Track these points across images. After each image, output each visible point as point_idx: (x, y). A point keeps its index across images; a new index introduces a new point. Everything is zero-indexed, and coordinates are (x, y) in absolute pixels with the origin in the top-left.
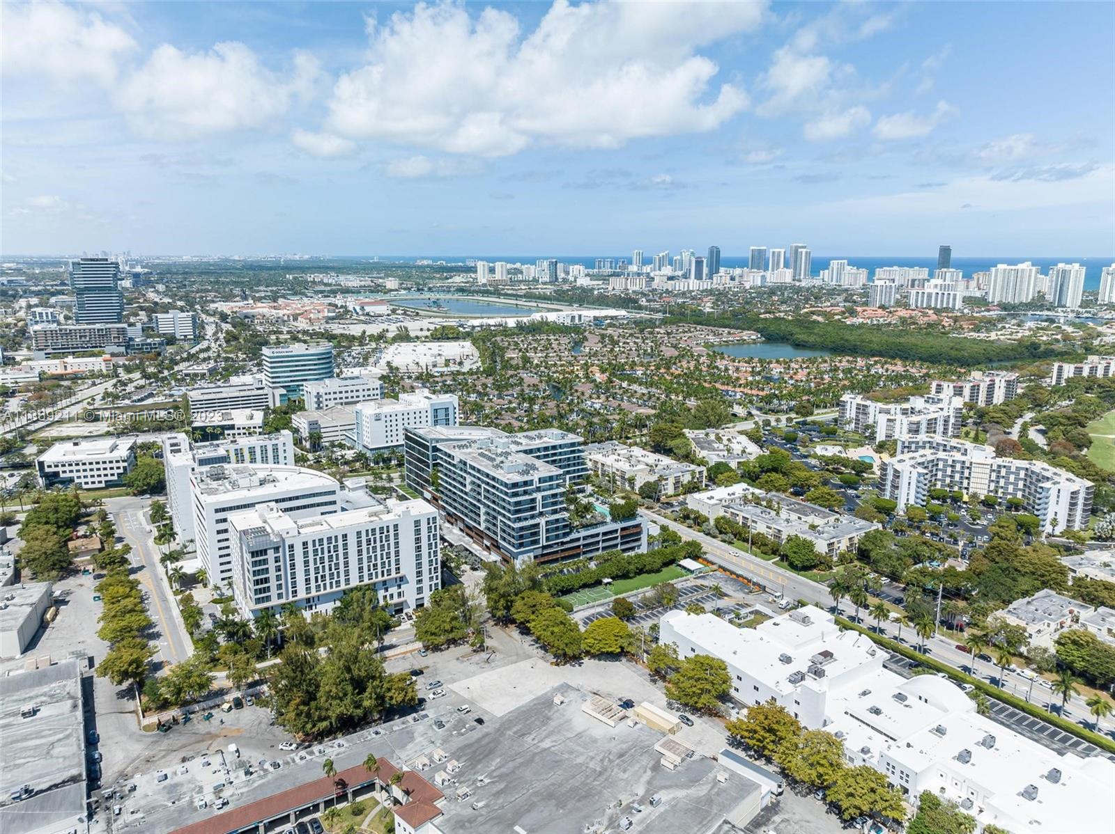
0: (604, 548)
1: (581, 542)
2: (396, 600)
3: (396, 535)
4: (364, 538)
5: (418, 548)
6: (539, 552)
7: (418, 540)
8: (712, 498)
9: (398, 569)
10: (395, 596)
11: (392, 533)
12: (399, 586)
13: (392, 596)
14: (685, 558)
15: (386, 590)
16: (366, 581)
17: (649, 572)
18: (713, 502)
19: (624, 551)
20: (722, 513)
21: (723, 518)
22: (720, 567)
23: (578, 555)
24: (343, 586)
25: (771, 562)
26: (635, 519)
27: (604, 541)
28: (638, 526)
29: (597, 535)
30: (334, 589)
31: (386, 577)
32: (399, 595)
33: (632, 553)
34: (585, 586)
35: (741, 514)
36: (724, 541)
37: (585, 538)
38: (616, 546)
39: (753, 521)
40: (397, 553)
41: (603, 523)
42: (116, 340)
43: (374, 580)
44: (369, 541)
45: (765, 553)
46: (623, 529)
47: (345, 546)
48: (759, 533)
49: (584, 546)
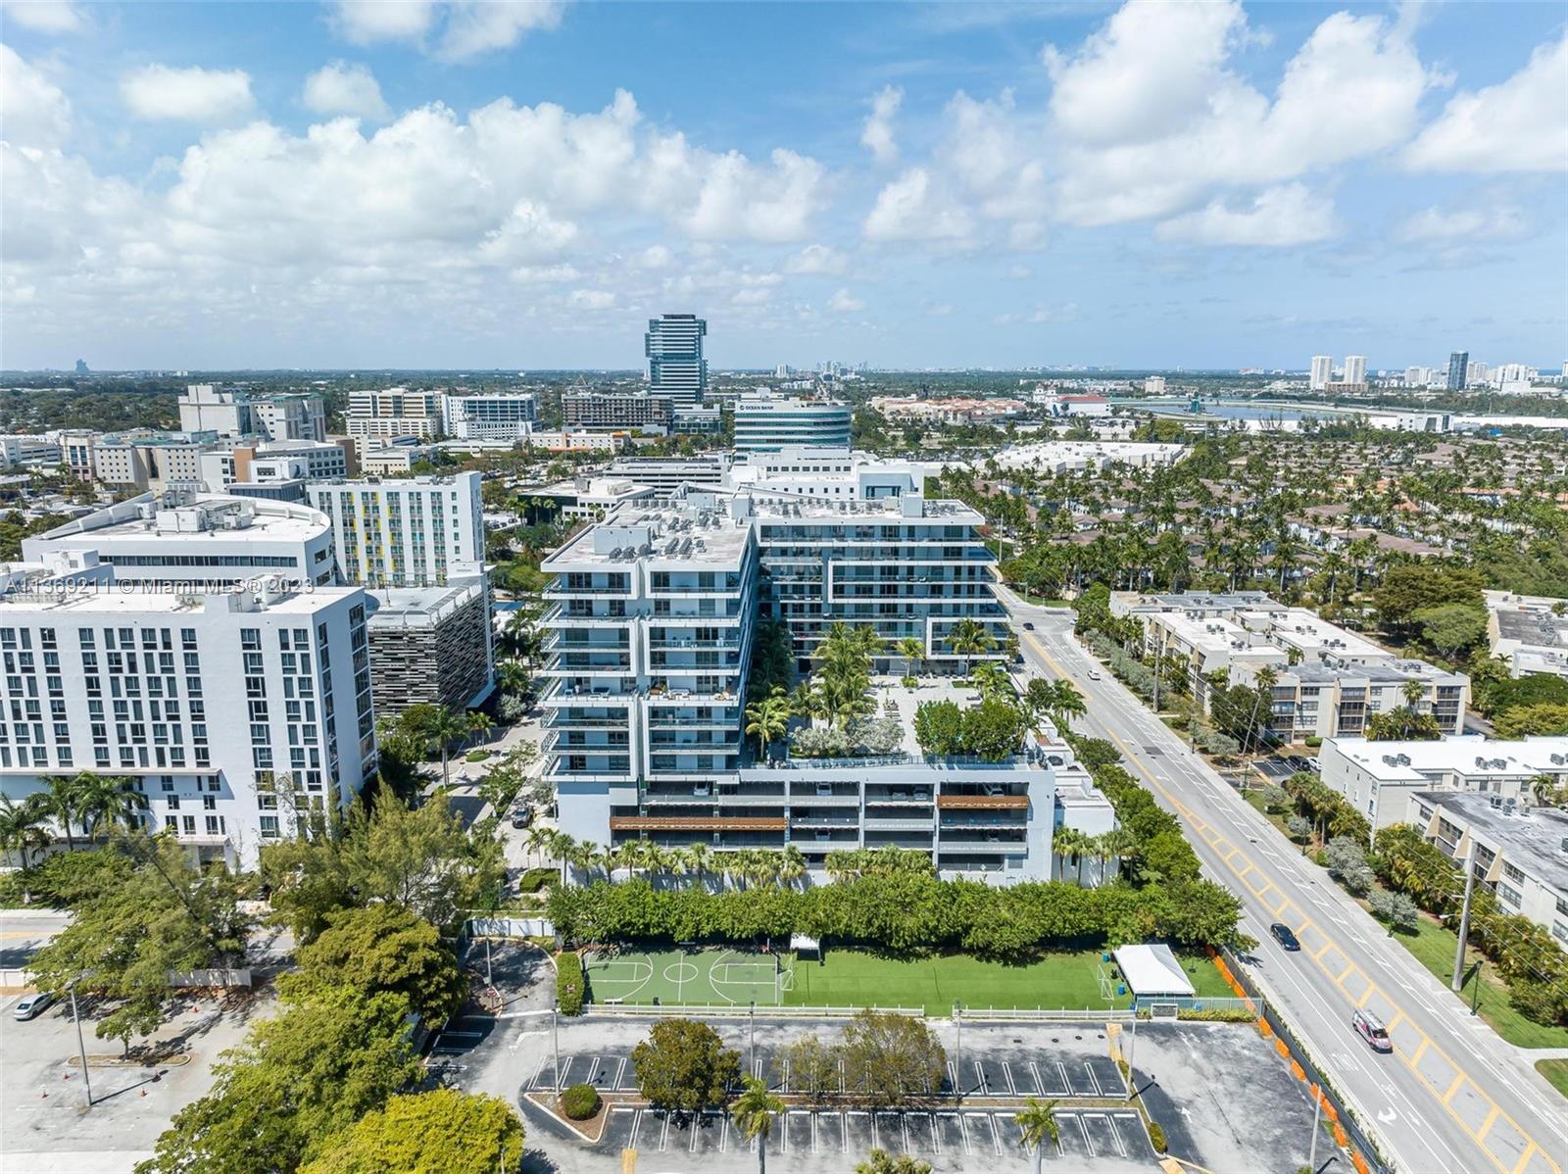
0: (872, 836)
1: (787, 800)
2: (202, 836)
3: (192, 660)
4: (101, 651)
5: (258, 710)
6: (629, 797)
7: (255, 685)
8: (1405, 760)
9: (202, 755)
10: (201, 824)
11: (178, 651)
12: (210, 802)
13: (190, 823)
14: (1149, 938)
15: (174, 802)
16: (116, 766)
17: (985, 953)
18: (1401, 772)
19: (946, 859)
20: (1411, 817)
21: (1409, 835)
22: (1268, 1012)
23: (776, 837)
24: (53, 767)
25: (1530, 1057)
26: (1007, 764)
27: (872, 812)
28: (1018, 790)
29: (851, 788)
30: (31, 768)
31: (169, 769)
32: (212, 823)
33: (973, 876)
34: (719, 939)
35: (1474, 834)
36: (1380, 916)
37: (799, 788)
38: (925, 837)
39: (1513, 871)
40: (198, 712)
41: (887, 755)
42: (657, 417)
43: (138, 769)
44: (114, 660)
45: (1528, 1012)
46: (949, 789)
47: (51, 660)
48: (1522, 925)
49: (797, 812)
